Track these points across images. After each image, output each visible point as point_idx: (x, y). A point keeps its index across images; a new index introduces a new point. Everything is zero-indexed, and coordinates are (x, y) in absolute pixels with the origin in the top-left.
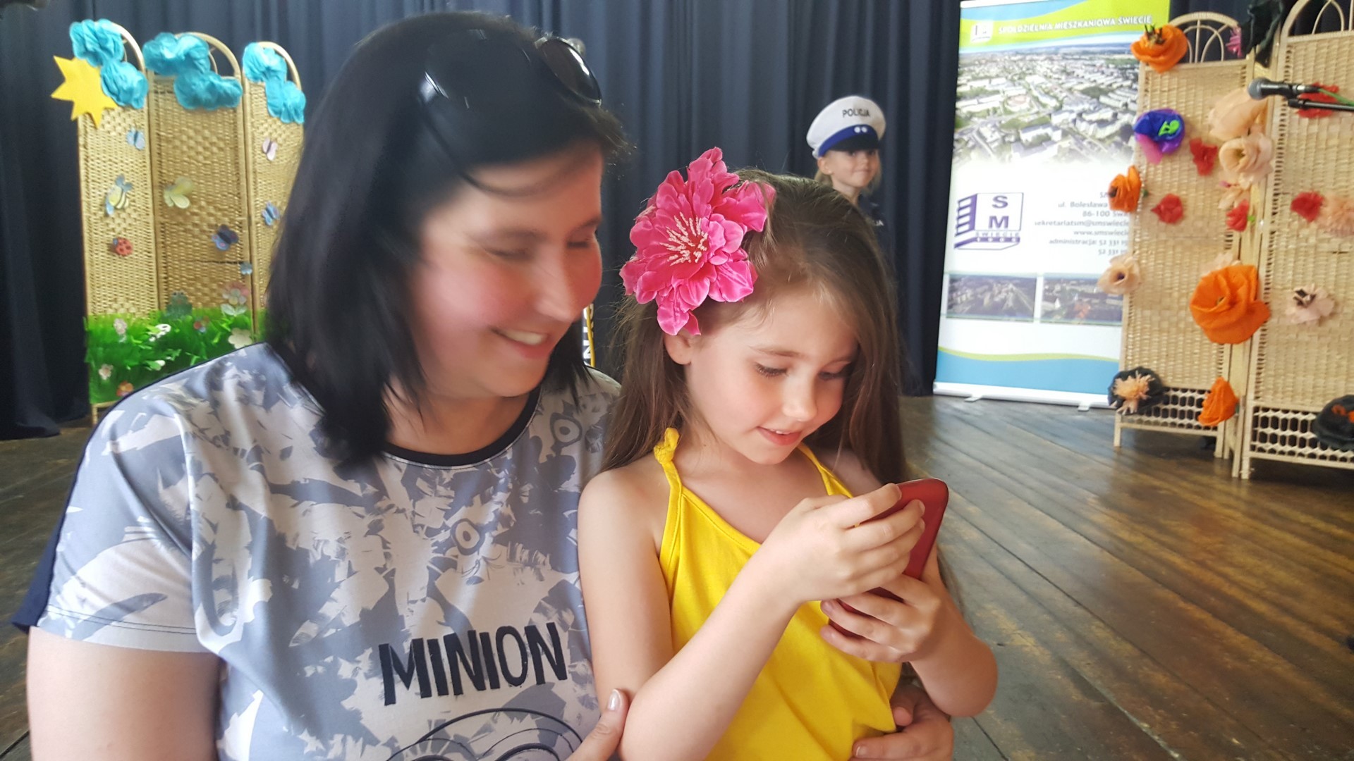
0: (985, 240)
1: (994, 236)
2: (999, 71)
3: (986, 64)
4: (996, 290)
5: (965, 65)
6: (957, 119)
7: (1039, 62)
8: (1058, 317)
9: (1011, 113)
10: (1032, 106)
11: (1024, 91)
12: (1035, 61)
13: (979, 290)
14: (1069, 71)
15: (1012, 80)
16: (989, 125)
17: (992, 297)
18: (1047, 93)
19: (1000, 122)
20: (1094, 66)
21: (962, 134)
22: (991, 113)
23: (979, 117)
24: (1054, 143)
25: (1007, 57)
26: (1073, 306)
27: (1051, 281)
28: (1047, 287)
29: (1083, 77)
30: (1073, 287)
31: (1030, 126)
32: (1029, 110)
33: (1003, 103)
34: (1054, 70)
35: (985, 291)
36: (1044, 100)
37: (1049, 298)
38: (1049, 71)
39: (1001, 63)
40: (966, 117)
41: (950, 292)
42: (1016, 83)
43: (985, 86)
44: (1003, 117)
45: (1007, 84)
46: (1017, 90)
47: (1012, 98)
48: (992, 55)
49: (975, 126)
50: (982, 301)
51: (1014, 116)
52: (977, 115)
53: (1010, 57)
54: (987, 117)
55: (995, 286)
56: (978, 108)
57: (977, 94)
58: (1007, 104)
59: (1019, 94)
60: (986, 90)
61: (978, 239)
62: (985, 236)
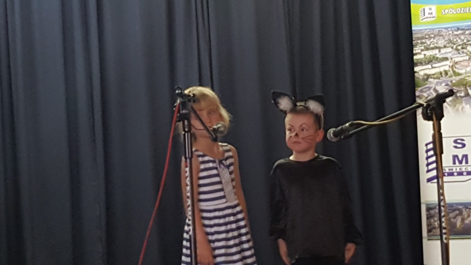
0: (451, 174)
1: (458, 170)
2: (446, 42)
3: (434, 38)
4: (465, 213)
5: (418, 39)
6: (416, 80)
9: (459, 74)
11: (467, 58)
13: (451, 215)
15: (457, 50)
16: (443, 84)
17: (463, 220)
19: (451, 81)
21: (421, 91)
22: (443, 75)
23: (434, 78)
25: (451, 32)
33: (452, 67)
35: (457, 215)
39: (446, 37)
40: (424, 78)
41: (428, 218)
42: (460, 51)
43: (436, 54)
44: (454, 77)
45: (453, 53)
46: (461, 57)
47: (458, 63)
48: (439, 31)
49: (432, 85)
50: (456, 224)
51: (462, 77)
52: (432, 76)
53: (453, 32)
54: (441, 78)
55: (464, 211)
56: (433, 71)
57: (430, 61)
58: (456, 68)
59: (464, 60)
60: (438, 58)
61: (446, 174)
62: (451, 171)
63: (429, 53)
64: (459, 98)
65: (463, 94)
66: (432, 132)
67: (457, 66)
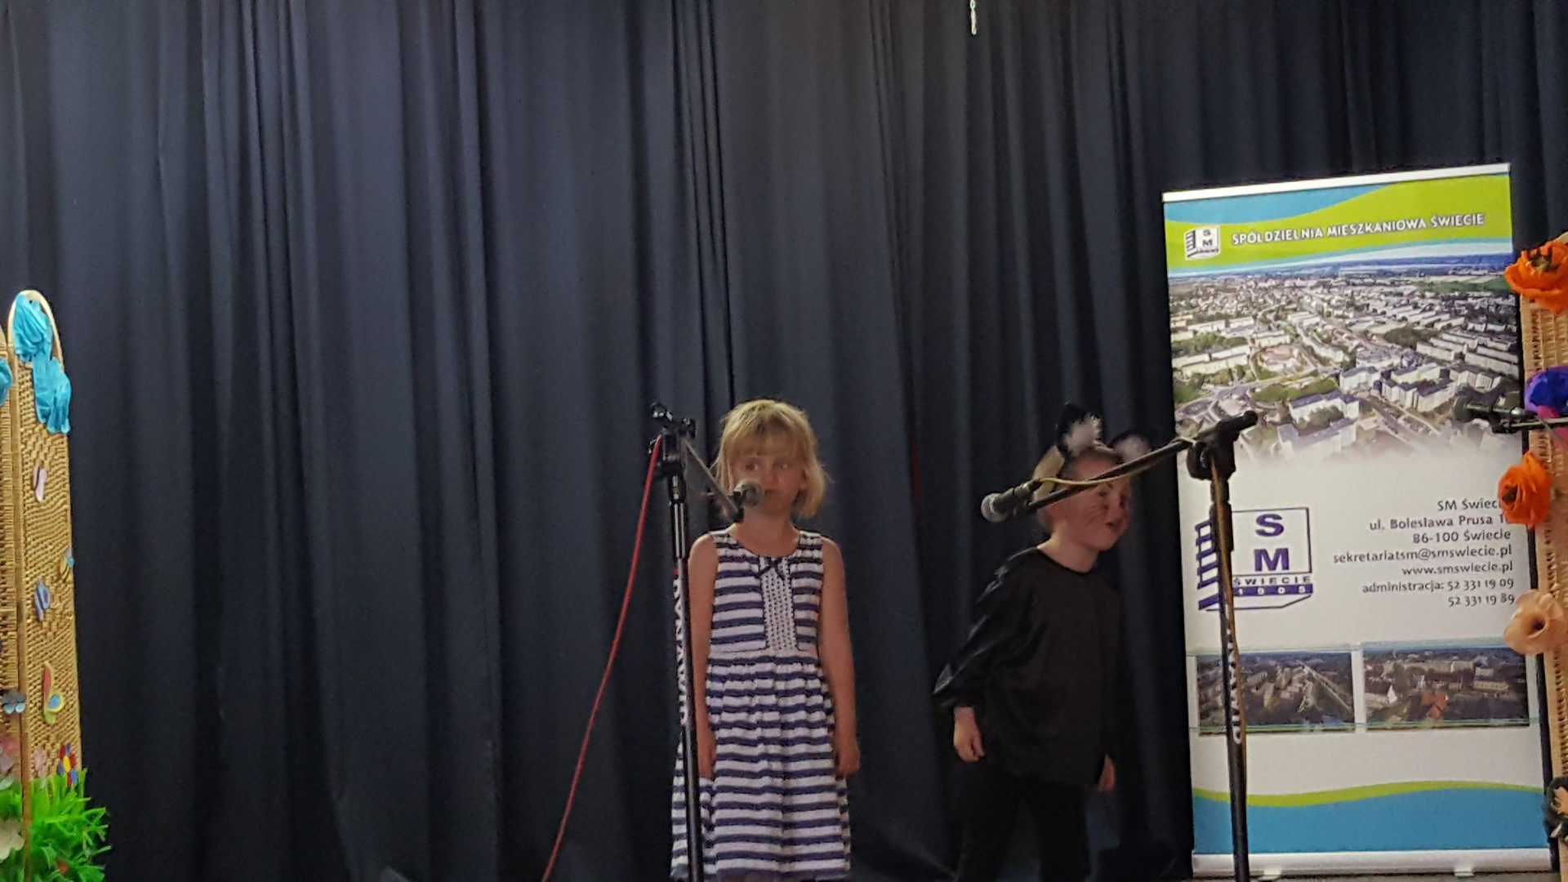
0: (1251, 592)
1: (1267, 583)
2: (1240, 305)
3: (1215, 296)
4: (1282, 677)
5: (1181, 298)
6: (1176, 386)
7: (1307, 291)
8: (1395, 719)
9: (1269, 375)
10: (1304, 363)
11: (1287, 339)
12: (1300, 288)
13: (1252, 680)
14: (1358, 304)
15: (1266, 322)
16: (1235, 397)
17: (1277, 690)
18: (1327, 342)
19: (1253, 390)
20: (1401, 294)
21: (1187, 411)
22: (1235, 376)
23: (1215, 384)
24: (1350, 422)
25: (1252, 283)
26: (1419, 697)
27: (1374, 658)
28: (1370, 668)
29: (1384, 313)
30: (1414, 665)
31: (1305, 396)
32: (1299, 369)
33: (1254, 358)
34: (1333, 302)
35: (1264, 680)
36: (1323, 352)
37: (1375, 687)
38: (1325, 305)
39: (1241, 293)
40: (1192, 384)
41: (1201, 687)
42: (1271, 325)
43: (1219, 331)
44: (1258, 381)
45: (1256, 328)
46: (1274, 336)
47: (1268, 350)
48: (1226, 280)
49: (1210, 399)
50: (1261, 699)
51: (1276, 380)
52: (1212, 379)
53: (1256, 284)
54: (1230, 383)
55: (1279, 671)
56: (1212, 368)
57: (1207, 345)
58: (1262, 361)
59: (1280, 344)
60: (1223, 338)
61: (1241, 591)
62: (1251, 585)
63: (1204, 329)
64: (1270, 425)
65: (1277, 418)
66: (1210, 503)
67: (1265, 358)
